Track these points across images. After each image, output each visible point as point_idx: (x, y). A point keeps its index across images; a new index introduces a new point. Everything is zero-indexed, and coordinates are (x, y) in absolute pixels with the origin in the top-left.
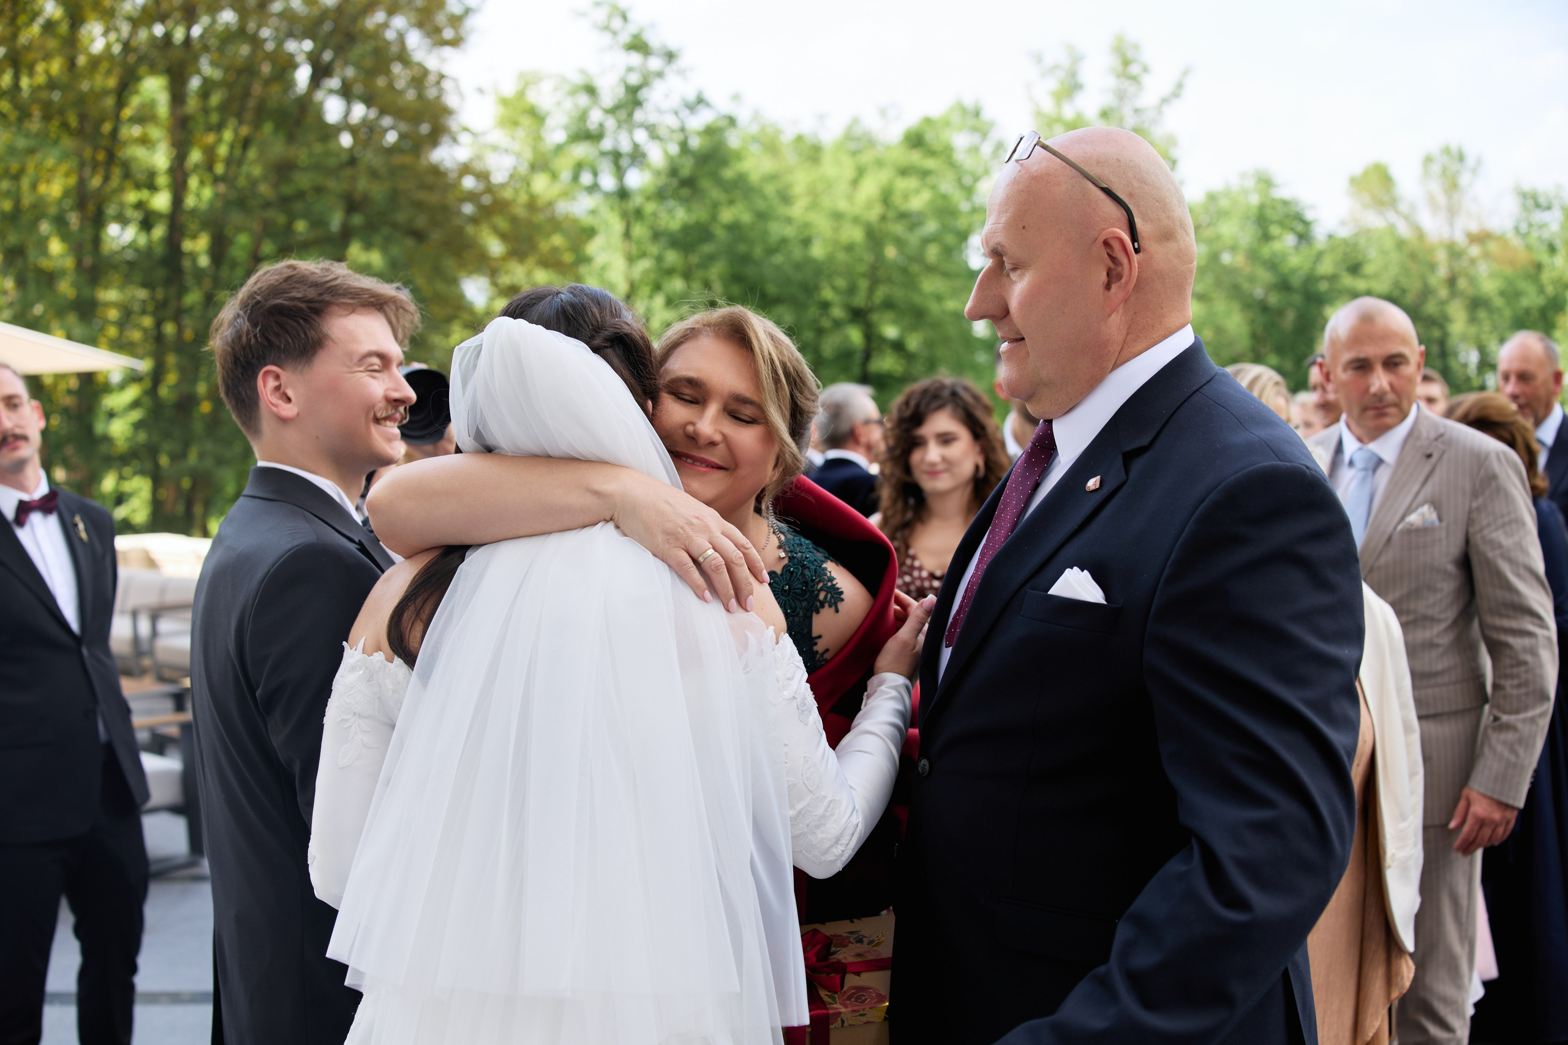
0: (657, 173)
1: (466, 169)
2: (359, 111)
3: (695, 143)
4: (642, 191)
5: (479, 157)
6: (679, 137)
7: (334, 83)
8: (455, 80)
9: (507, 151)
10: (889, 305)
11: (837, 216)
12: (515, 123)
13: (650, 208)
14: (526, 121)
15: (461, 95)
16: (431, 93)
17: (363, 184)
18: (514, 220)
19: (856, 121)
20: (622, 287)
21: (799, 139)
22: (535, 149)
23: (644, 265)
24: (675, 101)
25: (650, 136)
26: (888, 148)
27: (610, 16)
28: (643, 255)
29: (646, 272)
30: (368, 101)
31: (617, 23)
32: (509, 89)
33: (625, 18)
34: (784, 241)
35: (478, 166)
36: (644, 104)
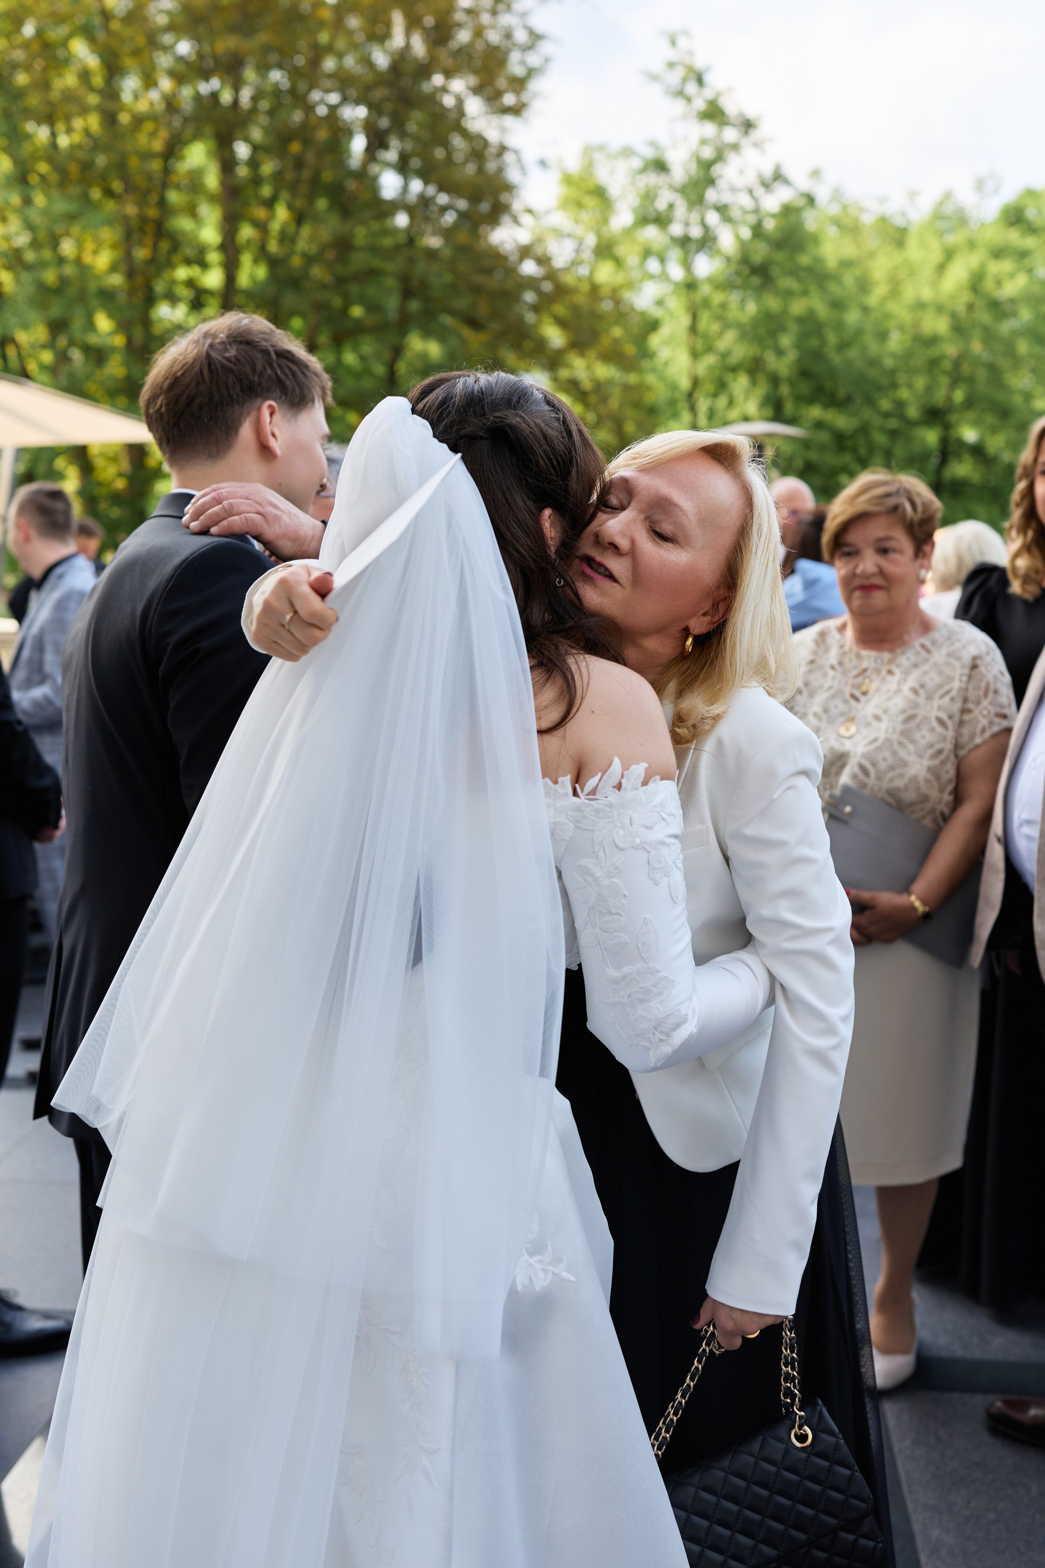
0: (728, 259)
1: (525, 252)
2: (416, 186)
3: (770, 225)
4: (710, 280)
5: (539, 240)
6: (752, 219)
7: (391, 155)
8: (516, 152)
9: (569, 236)
10: (970, 403)
11: (920, 306)
12: (579, 205)
13: (718, 298)
14: (591, 202)
15: (523, 170)
16: (491, 166)
17: (421, 267)
18: (575, 310)
19: (948, 195)
20: (685, 383)
21: (883, 220)
22: (598, 233)
23: (710, 360)
24: (750, 178)
25: (721, 219)
26: (982, 225)
27: (684, 80)
28: (709, 349)
29: (711, 369)
30: (425, 175)
31: (691, 88)
32: (574, 165)
33: (700, 81)
34: (859, 332)
35: (539, 251)
36: (717, 182)
